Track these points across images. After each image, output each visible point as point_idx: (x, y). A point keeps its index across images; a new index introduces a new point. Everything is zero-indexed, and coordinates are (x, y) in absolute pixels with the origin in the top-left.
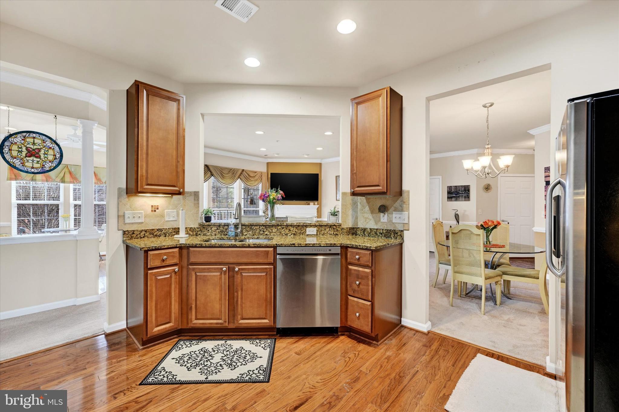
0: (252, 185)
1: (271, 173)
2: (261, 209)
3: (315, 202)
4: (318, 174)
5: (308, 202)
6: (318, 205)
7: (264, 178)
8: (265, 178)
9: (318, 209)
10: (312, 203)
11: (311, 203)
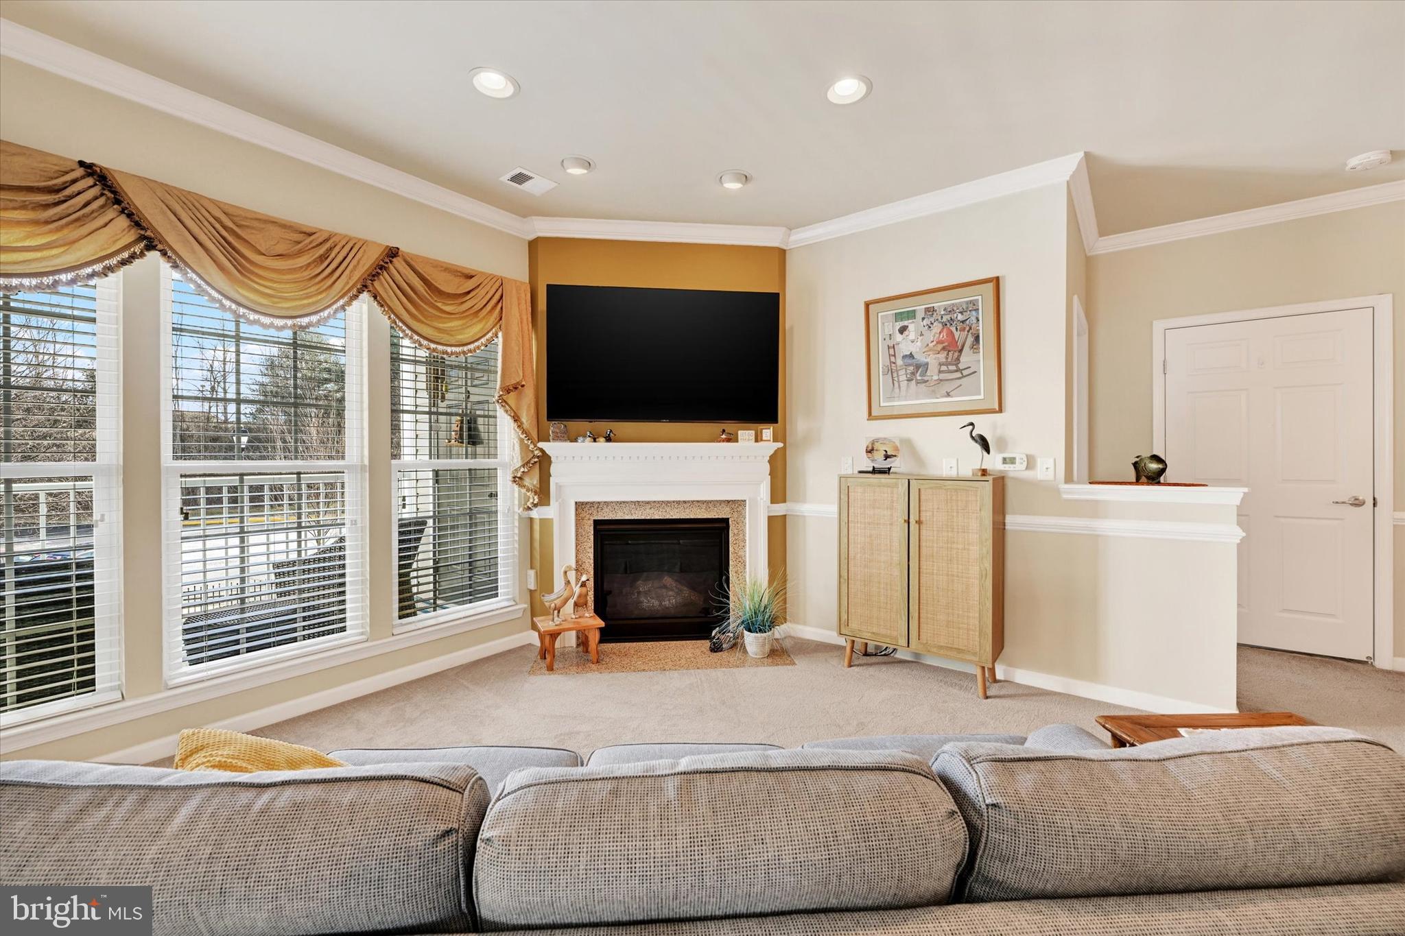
0: (445, 338)
1: (549, 286)
2: (504, 466)
3: (761, 426)
4: (777, 295)
5: (729, 426)
6: (775, 440)
7: (515, 311)
8: (517, 309)
9: (773, 460)
10: (746, 435)
11: (742, 434)
